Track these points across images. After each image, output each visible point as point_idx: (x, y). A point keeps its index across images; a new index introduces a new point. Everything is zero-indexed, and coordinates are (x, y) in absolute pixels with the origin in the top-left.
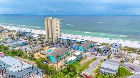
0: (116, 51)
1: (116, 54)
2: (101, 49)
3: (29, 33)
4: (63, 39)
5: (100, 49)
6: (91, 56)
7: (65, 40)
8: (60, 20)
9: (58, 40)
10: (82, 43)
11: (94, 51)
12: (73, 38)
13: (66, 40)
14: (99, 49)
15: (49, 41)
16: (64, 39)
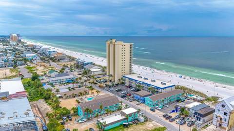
0: (223, 121)
1: (223, 126)
2: (189, 109)
3: (89, 65)
4: (130, 79)
5: (187, 109)
6: (159, 121)
7: (133, 82)
8: (131, 45)
9: (122, 79)
10: (160, 90)
11: (173, 111)
12: (147, 79)
13: (135, 80)
14: (185, 108)
15: (110, 79)
16: (132, 80)
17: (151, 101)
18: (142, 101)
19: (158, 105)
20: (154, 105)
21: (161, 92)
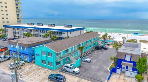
17: (50, 54)
18: (27, 58)
19: (68, 60)
20: (58, 63)
21: (68, 37)
